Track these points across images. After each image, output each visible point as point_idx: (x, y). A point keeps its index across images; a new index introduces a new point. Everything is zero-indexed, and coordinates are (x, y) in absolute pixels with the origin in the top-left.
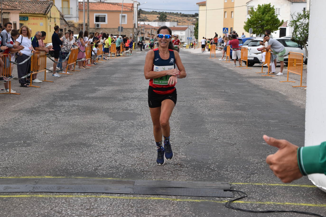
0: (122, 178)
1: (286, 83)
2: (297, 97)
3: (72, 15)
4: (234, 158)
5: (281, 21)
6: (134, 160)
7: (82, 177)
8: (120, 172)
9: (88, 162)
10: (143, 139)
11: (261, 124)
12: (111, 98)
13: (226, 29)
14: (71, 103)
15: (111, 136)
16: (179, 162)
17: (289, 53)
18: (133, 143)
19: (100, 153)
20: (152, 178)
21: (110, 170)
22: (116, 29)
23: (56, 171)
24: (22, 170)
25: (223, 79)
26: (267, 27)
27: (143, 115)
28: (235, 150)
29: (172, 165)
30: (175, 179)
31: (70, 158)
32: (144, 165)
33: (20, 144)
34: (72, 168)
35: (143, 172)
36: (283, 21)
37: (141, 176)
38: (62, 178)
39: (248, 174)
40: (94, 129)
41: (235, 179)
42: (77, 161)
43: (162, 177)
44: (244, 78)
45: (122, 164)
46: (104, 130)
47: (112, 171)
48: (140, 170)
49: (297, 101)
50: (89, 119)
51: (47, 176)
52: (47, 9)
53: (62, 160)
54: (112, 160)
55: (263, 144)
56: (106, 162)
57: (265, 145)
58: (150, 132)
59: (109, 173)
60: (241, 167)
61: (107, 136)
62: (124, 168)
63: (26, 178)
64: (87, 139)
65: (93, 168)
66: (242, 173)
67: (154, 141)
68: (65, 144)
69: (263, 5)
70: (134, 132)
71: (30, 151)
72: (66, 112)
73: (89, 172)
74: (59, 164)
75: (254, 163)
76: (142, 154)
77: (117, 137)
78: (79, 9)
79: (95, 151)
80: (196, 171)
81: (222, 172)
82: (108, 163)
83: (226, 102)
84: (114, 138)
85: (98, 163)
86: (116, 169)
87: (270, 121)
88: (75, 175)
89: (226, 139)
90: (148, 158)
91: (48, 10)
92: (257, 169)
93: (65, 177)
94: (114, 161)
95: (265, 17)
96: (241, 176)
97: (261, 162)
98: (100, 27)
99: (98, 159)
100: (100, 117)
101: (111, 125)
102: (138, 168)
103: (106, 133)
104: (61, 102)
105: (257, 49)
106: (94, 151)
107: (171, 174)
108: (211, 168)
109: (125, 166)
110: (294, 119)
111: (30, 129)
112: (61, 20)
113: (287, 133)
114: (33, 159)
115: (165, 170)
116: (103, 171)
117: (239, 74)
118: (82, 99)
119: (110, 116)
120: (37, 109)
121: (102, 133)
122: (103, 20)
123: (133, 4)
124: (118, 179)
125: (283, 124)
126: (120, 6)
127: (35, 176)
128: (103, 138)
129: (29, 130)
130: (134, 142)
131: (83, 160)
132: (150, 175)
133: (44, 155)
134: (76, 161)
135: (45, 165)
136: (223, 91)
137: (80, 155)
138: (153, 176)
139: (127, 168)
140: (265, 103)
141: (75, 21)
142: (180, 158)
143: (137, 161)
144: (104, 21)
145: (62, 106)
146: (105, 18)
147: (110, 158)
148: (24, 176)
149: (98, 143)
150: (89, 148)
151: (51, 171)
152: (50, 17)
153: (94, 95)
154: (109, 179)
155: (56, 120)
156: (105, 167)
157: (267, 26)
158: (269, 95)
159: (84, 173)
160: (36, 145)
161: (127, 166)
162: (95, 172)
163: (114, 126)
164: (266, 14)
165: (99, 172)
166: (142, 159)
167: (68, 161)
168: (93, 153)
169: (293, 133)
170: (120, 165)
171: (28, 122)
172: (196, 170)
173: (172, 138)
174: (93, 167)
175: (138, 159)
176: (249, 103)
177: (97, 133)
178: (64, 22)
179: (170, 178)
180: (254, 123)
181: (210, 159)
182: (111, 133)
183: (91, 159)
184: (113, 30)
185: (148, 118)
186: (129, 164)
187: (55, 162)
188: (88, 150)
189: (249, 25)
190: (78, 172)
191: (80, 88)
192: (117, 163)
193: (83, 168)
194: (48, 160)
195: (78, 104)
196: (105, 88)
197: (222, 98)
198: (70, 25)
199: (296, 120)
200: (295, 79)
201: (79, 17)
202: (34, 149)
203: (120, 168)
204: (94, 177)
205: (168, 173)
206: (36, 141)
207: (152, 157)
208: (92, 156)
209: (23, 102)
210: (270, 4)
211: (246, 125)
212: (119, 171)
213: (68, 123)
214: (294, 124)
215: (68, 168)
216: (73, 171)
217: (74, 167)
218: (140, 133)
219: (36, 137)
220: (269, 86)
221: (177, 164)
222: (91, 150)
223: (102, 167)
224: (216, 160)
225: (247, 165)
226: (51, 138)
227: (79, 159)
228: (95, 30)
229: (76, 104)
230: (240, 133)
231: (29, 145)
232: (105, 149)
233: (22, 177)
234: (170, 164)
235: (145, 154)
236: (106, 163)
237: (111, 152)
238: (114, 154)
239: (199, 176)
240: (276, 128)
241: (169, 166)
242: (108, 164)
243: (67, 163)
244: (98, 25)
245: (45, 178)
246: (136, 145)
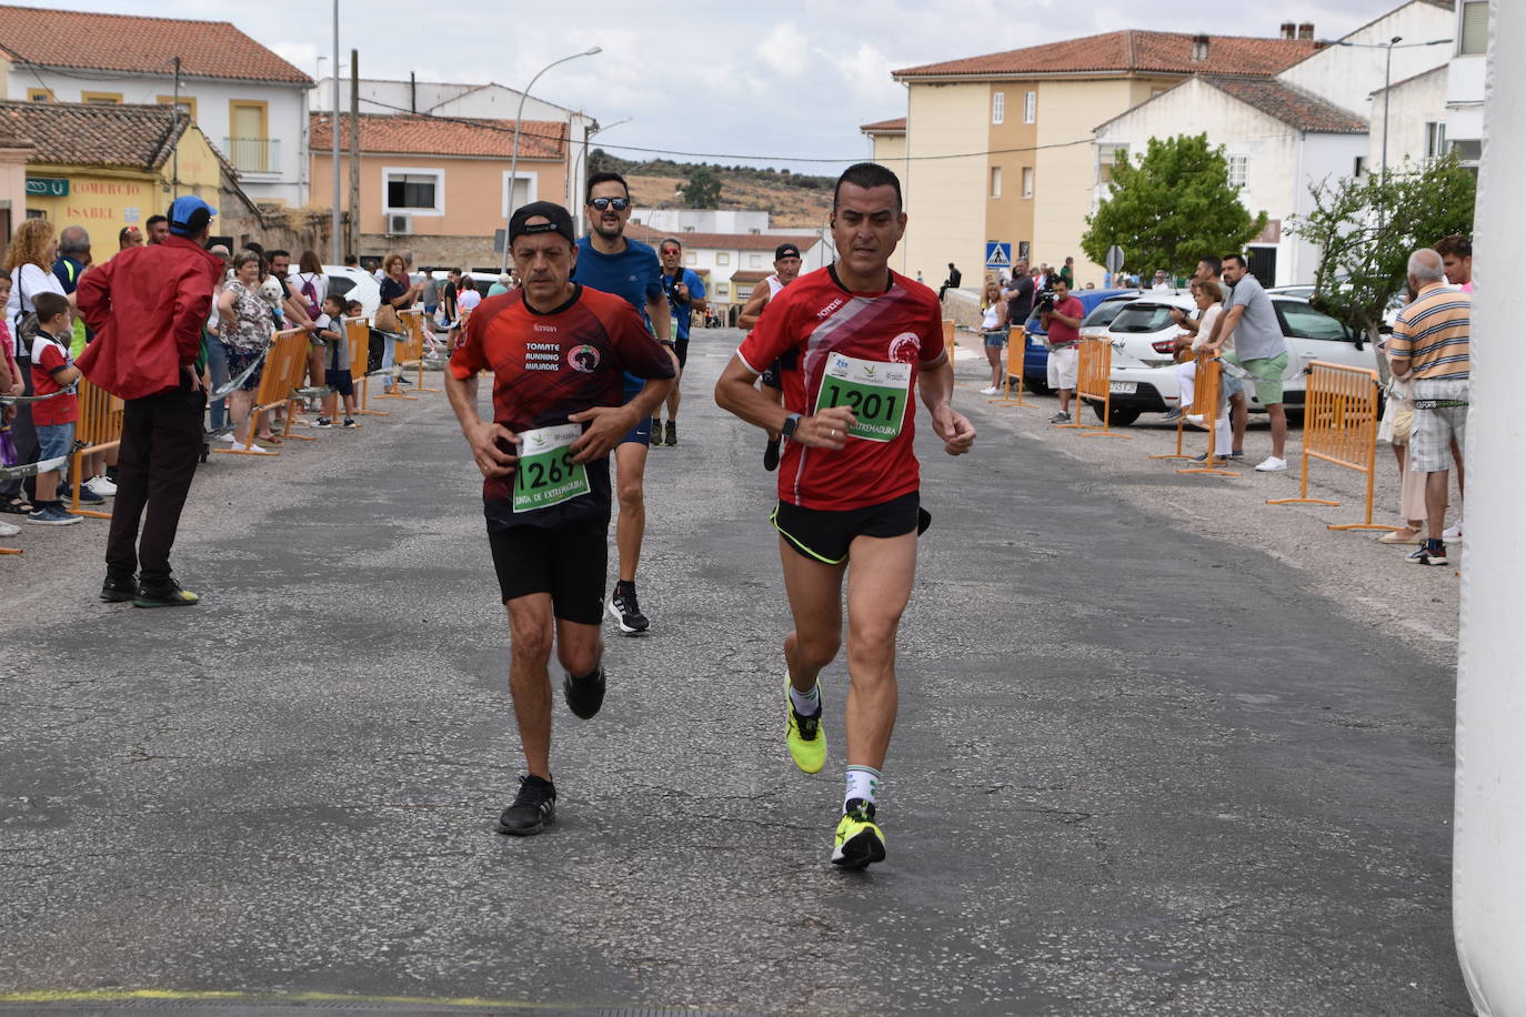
0: (529, 999)
1: (1296, 509)
2: (1355, 580)
3: (280, 173)
4: (1089, 892)
5: (1254, 216)
6: (591, 902)
7: (325, 992)
8: (520, 965)
9: (358, 908)
10: (629, 790)
11: (1198, 711)
12: (464, 574)
13: (998, 246)
14: (273, 600)
15: (470, 774)
16: (813, 914)
17: (1307, 366)
18: (579, 808)
19: (416, 864)
20: (684, 998)
21: (468, 952)
22: (485, 242)
23: (196, 960)
24: (19, 957)
25: (997, 486)
26: (1191, 243)
27: (624, 663)
28: (1089, 850)
29: (781, 929)
30: (800, 1003)
31: (266, 891)
32: (642, 926)
33: (14, 811)
34: (273, 945)
35: (636, 962)
36: (1263, 216)
37: (625, 988)
38: (225, 1001)
39: (1165, 980)
40: (388, 733)
41: (1100, 1006)
42: (300, 905)
43: (734, 994)
44: (1095, 479)
45: (533, 924)
46: (436, 742)
47: (481, 957)
48: (620, 953)
49: (1360, 599)
50: (358, 679)
51: (150, 989)
52: (162, 143)
53: (227, 899)
54: (476, 898)
55: (1221, 816)
56: (446, 912)
57: (1230, 823)
58: (663, 751)
59: (463, 972)
60: (1126, 939)
61: (449, 771)
62: (538, 944)
63: (36, 1003)
64: (351, 786)
65: (381, 944)
66: (1131, 973)
67: (683, 800)
68: (241, 814)
69: (1171, 140)
70: (584, 751)
71: (61, 851)
72: (245, 645)
73: (361, 966)
74: (209, 923)
75: (1186, 920)
76: (626, 870)
77: (501, 778)
78: (310, 148)
79: (392, 849)
80: (903, 963)
81: (1033, 965)
82: (459, 915)
83: (1021, 599)
84: (488, 784)
85: (409, 918)
86: (497, 951)
87: (1241, 696)
88: (292, 981)
89: (1039, 790)
90: (658, 888)
91: (167, 147)
92: (1203, 952)
93: (241, 993)
94: (488, 908)
95: (1180, 196)
96: (1129, 992)
97: (1221, 913)
98: (409, 230)
99: (405, 892)
100: (417, 670)
101: (467, 716)
102: (612, 945)
103: (447, 756)
104: (221, 592)
105: (1154, 345)
106: (385, 851)
107: (778, 978)
108: (976, 947)
109: (546, 934)
110: (1358, 690)
111: (64, 732)
112: (228, 197)
113: (1329, 761)
114: (75, 897)
115: (746, 952)
116: (434, 958)
117: (1073, 464)
118: (327, 576)
119: (463, 667)
120: (103, 630)
121: (428, 758)
122: (425, 195)
123: (564, 127)
124: (509, 1004)
125: (1304, 717)
126: (503, 133)
127: (84, 991)
128: (429, 783)
129: (59, 738)
130: (586, 803)
131: (331, 902)
132: (671, 981)
133: (134, 870)
134: (297, 903)
135: (139, 927)
136: (1004, 543)
137: (318, 875)
138: (689, 989)
139: (554, 946)
140: (1208, 606)
141: (292, 200)
142: (816, 891)
143: (602, 906)
144: (430, 204)
145: (227, 612)
146: (432, 188)
147: (467, 887)
148: (30, 989)
149: (407, 808)
150: (364, 835)
151: (167, 960)
152: (176, 182)
153: (381, 559)
154: (467, 1007)
155: (198, 686)
156: (443, 938)
157: (1191, 235)
158: (1223, 568)
159: (338, 971)
160: (96, 817)
161: (556, 933)
162: (392, 966)
163: (484, 717)
164: (1188, 183)
165: (413, 965)
166: (627, 895)
167: (258, 907)
168: (382, 862)
169: (1358, 761)
170: (520, 924)
171: (55, 696)
172: (902, 955)
173: (770, 785)
174: (384, 937)
175: (611, 892)
176: (1131, 605)
177: (401, 757)
178: (239, 206)
179: (775, 1000)
180: (1166, 706)
181: (966, 897)
182: (471, 755)
183: (371, 892)
184: (469, 245)
185: (652, 678)
186: (564, 923)
187: (187, 912)
188: (355, 845)
189: (1109, 233)
190: (306, 964)
191: (313, 524)
192: (503, 915)
193: (331, 941)
194: (151, 899)
195: (307, 606)
196: (434, 525)
197: (999, 580)
198: (267, 218)
199: (1364, 696)
200: (1337, 492)
201: (310, 185)
202: (82, 838)
203: (517, 942)
204: (388, 995)
205: (763, 971)
206: (97, 795)
207: (679, 884)
208: (377, 877)
209: (35, 595)
210: (1204, 135)
211: (1127, 720)
212: (517, 961)
213: (256, 704)
214: (1358, 716)
215: (255, 941)
216: (282, 958)
217: (285, 939)
218: (614, 756)
219: (93, 774)
220: (1216, 521)
221: (803, 924)
222: (371, 848)
223: (427, 939)
224: (997, 901)
225: (1153, 928)
226: (171, 779)
227: (311, 895)
228: (383, 245)
229: (298, 605)
230: (1104, 757)
231: (58, 818)
232: (444, 839)
233: (18, 996)
234: (771, 922)
235: (641, 869)
236: (448, 918)
237: (473, 854)
238: (484, 867)
239: (917, 988)
240: (1274, 736)
241: (766, 935)
242: (459, 924)
243: (249, 918)
244: (400, 223)
245: (135, 1000)
246: (597, 821)
